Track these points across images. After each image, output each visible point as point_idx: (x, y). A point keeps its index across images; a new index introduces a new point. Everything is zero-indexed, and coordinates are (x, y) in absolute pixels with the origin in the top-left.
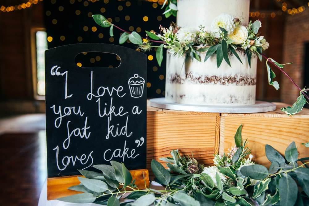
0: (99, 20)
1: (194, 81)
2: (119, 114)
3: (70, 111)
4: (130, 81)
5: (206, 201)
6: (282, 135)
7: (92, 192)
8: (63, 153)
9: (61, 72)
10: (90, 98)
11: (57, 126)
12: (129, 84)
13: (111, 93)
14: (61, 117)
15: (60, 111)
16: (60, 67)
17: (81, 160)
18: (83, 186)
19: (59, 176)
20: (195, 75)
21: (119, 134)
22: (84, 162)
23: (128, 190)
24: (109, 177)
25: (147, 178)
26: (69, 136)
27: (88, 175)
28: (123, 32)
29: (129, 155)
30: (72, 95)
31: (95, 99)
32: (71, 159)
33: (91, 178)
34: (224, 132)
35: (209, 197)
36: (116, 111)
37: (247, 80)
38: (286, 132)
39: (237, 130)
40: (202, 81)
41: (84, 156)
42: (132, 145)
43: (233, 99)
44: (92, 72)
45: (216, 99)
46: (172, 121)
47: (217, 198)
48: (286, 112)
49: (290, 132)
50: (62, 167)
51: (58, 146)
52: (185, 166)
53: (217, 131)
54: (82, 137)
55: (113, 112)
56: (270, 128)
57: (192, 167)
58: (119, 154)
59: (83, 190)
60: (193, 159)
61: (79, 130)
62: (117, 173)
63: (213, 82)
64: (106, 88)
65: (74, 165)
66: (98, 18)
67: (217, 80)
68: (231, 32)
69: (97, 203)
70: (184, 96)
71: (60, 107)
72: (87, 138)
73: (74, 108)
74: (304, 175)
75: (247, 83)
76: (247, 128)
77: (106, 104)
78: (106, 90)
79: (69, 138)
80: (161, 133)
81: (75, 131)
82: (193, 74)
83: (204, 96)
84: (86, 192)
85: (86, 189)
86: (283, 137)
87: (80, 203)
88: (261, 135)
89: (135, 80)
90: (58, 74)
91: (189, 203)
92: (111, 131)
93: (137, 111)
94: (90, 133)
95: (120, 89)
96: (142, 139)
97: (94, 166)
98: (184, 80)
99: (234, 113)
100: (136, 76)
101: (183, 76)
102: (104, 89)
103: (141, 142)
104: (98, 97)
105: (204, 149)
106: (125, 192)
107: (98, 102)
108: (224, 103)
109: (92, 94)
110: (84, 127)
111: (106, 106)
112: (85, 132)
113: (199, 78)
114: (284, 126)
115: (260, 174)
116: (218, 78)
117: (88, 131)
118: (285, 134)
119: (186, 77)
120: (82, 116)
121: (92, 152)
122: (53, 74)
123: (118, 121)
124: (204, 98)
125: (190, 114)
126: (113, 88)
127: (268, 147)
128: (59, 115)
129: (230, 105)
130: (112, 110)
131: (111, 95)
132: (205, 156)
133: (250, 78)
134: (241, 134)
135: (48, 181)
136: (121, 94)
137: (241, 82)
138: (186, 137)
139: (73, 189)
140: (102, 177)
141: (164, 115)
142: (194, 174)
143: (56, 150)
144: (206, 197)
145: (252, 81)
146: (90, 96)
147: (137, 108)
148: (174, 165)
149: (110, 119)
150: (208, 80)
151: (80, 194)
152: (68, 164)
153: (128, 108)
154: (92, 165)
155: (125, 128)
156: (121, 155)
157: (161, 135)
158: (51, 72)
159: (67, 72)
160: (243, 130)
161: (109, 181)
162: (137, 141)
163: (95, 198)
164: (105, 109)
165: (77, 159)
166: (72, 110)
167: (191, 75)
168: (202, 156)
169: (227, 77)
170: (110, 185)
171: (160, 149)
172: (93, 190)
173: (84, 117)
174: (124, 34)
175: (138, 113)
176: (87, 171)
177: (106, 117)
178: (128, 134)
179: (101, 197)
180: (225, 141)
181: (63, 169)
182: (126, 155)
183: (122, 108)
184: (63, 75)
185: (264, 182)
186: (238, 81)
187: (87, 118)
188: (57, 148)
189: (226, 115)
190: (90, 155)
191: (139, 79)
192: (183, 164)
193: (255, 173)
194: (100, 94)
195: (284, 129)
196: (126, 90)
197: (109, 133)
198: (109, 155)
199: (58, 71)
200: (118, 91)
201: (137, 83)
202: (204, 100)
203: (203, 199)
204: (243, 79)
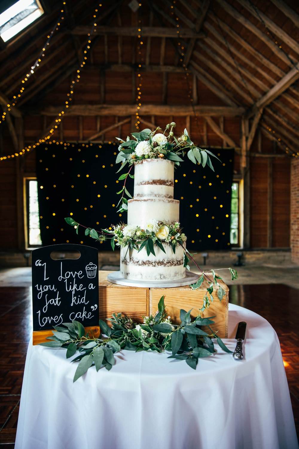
0: (70, 221)
1: (135, 264)
2: (80, 289)
3: (47, 288)
4: (87, 267)
5: (132, 346)
6: (192, 302)
7: (60, 340)
8: (43, 315)
9: (42, 264)
10: (60, 279)
11: (39, 298)
12: (86, 269)
13: (74, 276)
14: (42, 292)
15: (41, 288)
16: (41, 261)
17: (54, 320)
18: (55, 337)
19: (41, 330)
20: (136, 260)
21: (80, 302)
22: (56, 321)
23: (83, 339)
24: (72, 331)
25: (99, 332)
26: (47, 304)
27: (59, 329)
28: (86, 228)
29: (87, 316)
30: (49, 278)
31: (63, 280)
32: (48, 319)
33: (60, 331)
34: (152, 301)
35: (134, 344)
36: (78, 287)
37: (173, 262)
38: (194, 301)
39: (160, 299)
40: (140, 264)
41: (56, 317)
42: (88, 310)
43: (162, 277)
44: (61, 263)
45: (150, 276)
46: (117, 293)
47: (139, 345)
48: (192, 287)
49: (197, 301)
50: (42, 324)
51: (39, 311)
52: (124, 324)
53: (147, 300)
54: (55, 305)
55: (75, 288)
56: (183, 298)
57: (127, 325)
58: (80, 316)
59: (55, 339)
60: (130, 319)
61: (53, 300)
62: (76, 328)
63: (147, 265)
64: (71, 272)
65: (50, 323)
66: (69, 220)
67: (150, 264)
68: (157, 232)
69: (63, 347)
70: (129, 274)
71: (41, 286)
72: (58, 305)
73: (50, 286)
74: (188, 330)
75: (173, 265)
76: (167, 298)
77: (71, 283)
78: (71, 274)
79: (47, 305)
80: (110, 301)
81: (50, 300)
82: (134, 259)
83: (141, 274)
84: (56, 340)
85: (57, 338)
86: (192, 304)
87: (53, 347)
88: (177, 302)
89: (90, 266)
90: (40, 265)
91: (115, 347)
92: (74, 301)
93: (92, 287)
94: (60, 302)
95: (80, 273)
96: (96, 305)
97: (63, 324)
98: (128, 262)
99: (159, 288)
100: (91, 264)
101: (128, 260)
102: (70, 273)
103: (95, 307)
104: (66, 279)
105: (139, 312)
106: (81, 340)
107: (66, 282)
108: (155, 279)
109: (61, 277)
110: (56, 298)
111: (71, 284)
112: (57, 301)
113: (138, 262)
114: (193, 297)
115: (166, 329)
116: (150, 262)
117: (59, 301)
118: (193, 302)
119: (130, 260)
120: (55, 291)
121: (62, 314)
122: (37, 265)
123: (79, 294)
124: (142, 276)
125: (129, 288)
126: (76, 272)
127: (183, 311)
128: (40, 291)
129: (160, 280)
130: (75, 287)
131: (74, 277)
132: (140, 317)
133: (175, 261)
134: (163, 302)
135: (34, 333)
136: (81, 276)
137: (168, 265)
138: (127, 304)
139: (48, 338)
140: (67, 331)
141: (111, 289)
142: (128, 330)
143: (39, 313)
144: (132, 344)
145: (178, 262)
146: (60, 278)
147: (92, 285)
148: (116, 323)
149: (73, 293)
150: (144, 263)
151: (52, 341)
152: (46, 322)
153: (86, 285)
154: (62, 323)
155: (84, 298)
156: (81, 316)
157: (110, 302)
158: (36, 264)
159: (45, 263)
160: (165, 300)
161: (71, 333)
162: (92, 307)
163: (62, 344)
164: (70, 286)
165: (52, 319)
166: (49, 287)
167: (133, 259)
168: (138, 317)
169: (157, 261)
170: (72, 336)
171: (109, 312)
172: (61, 339)
173: (56, 292)
174: (87, 229)
175: (93, 288)
176: (58, 327)
177: (71, 292)
178: (86, 302)
179: (65, 344)
180: (153, 307)
181: (43, 326)
182: (84, 317)
183: (81, 285)
184: (43, 265)
185: (170, 335)
186: (165, 264)
187: (58, 292)
188: (39, 312)
189: (153, 289)
190: (61, 316)
191: (93, 266)
192: (122, 323)
193: (163, 329)
194: (67, 277)
195: (193, 299)
196: (84, 273)
197: (73, 302)
198: (73, 317)
199: (40, 263)
200: (79, 274)
201: (92, 268)
202: (142, 277)
203: (130, 345)
204: (170, 262)
